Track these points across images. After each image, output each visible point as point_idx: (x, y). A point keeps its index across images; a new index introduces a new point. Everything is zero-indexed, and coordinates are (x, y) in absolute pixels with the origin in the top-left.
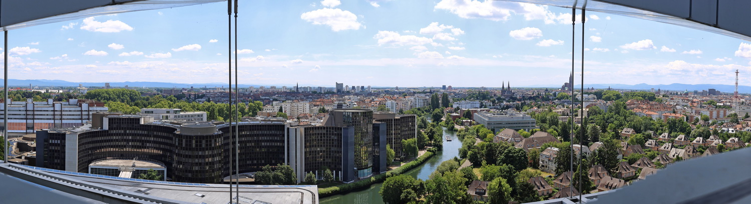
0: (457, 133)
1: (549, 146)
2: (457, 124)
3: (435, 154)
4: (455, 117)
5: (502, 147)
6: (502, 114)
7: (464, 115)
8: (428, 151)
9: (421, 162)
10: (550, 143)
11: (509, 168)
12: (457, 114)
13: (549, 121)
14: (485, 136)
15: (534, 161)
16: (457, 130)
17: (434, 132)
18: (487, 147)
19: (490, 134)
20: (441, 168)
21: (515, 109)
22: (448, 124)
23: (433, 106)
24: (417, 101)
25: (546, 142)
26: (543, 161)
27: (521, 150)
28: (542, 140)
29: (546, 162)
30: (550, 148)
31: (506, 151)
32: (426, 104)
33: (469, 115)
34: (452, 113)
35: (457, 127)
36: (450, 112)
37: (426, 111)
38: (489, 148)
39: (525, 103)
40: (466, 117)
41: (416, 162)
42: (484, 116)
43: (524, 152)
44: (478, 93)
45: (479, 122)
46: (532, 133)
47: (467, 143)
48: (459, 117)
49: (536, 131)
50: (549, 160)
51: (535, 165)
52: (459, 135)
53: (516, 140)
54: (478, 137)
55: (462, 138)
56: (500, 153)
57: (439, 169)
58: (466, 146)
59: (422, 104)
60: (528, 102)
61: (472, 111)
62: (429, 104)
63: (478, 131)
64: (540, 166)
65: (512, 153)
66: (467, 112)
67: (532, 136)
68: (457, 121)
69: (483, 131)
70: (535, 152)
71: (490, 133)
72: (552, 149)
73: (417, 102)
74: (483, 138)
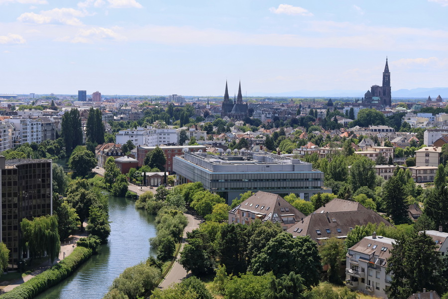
0: (138, 203)
1: (368, 234)
2: (131, 181)
3: (95, 253)
4: (126, 167)
5: (260, 234)
6: (241, 159)
7: (147, 160)
8: (79, 244)
9: (67, 270)
10: (370, 227)
11: (292, 280)
12: (131, 159)
13: (353, 175)
14: (208, 209)
15: (333, 267)
16: (135, 197)
17: (90, 200)
18: (224, 234)
19: (220, 205)
20: (124, 284)
21: (264, 148)
22: (111, 182)
23: (66, 141)
24: (29, 127)
25: (359, 224)
26: (354, 268)
27: (306, 240)
28: (348, 220)
29: (363, 270)
30: (370, 238)
31: (271, 243)
32: (49, 134)
33: (158, 160)
34: (117, 155)
35: (133, 189)
36: (112, 154)
37: (50, 151)
38: (229, 236)
39: (283, 133)
40: (152, 166)
41: (57, 272)
42: (200, 163)
43: (314, 245)
44: (166, 109)
45: (189, 175)
46: (320, 203)
47: (169, 226)
48: (137, 166)
49: (328, 200)
50: (371, 266)
51: (337, 278)
52: (143, 208)
53: (285, 219)
54: (191, 211)
55: (151, 214)
56: (258, 247)
57: (120, 286)
58: (167, 232)
59: (41, 135)
60: (290, 131)
61: (166, 150)
62: (57, 136)
63: (188, 198)
64: (348, 278)
65: (285, 248)
66: (155, 155)
67: (322, 211)
68: (132, 175)
69: (200, 198)
70: (336, 247)
71: (219, 202)
72: (378, 240)
73: (29, 130)
74: (203, 213)
